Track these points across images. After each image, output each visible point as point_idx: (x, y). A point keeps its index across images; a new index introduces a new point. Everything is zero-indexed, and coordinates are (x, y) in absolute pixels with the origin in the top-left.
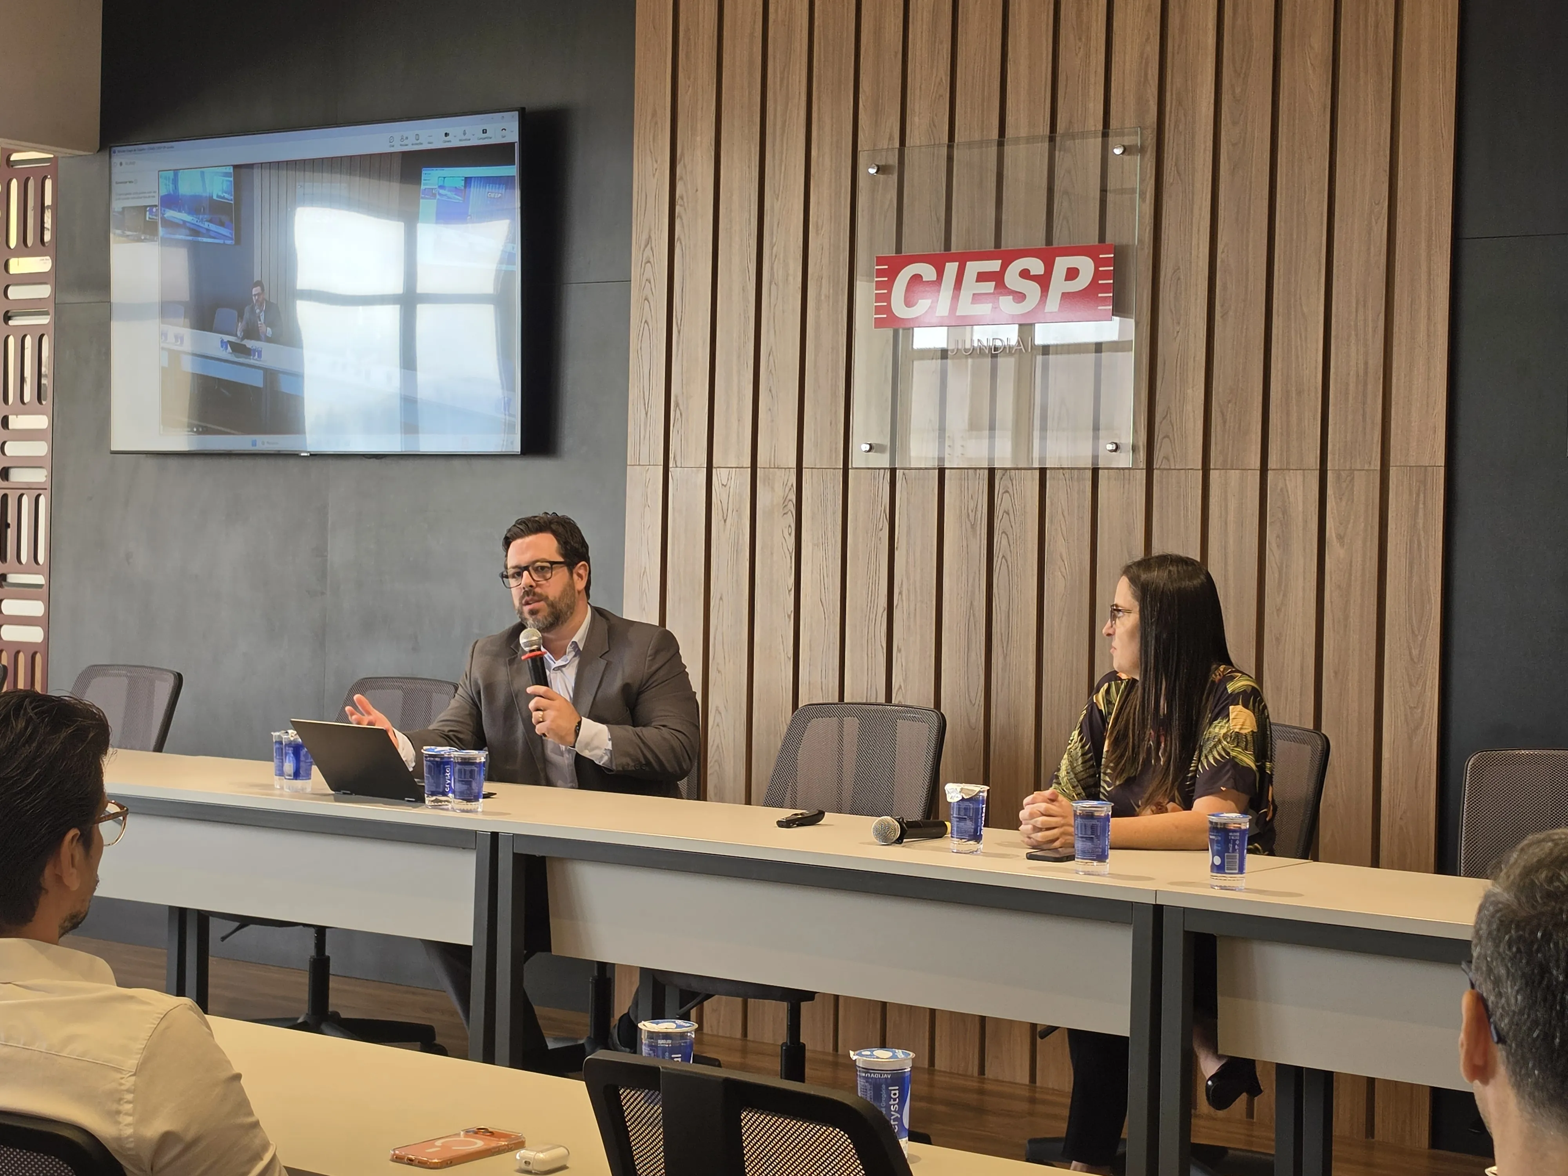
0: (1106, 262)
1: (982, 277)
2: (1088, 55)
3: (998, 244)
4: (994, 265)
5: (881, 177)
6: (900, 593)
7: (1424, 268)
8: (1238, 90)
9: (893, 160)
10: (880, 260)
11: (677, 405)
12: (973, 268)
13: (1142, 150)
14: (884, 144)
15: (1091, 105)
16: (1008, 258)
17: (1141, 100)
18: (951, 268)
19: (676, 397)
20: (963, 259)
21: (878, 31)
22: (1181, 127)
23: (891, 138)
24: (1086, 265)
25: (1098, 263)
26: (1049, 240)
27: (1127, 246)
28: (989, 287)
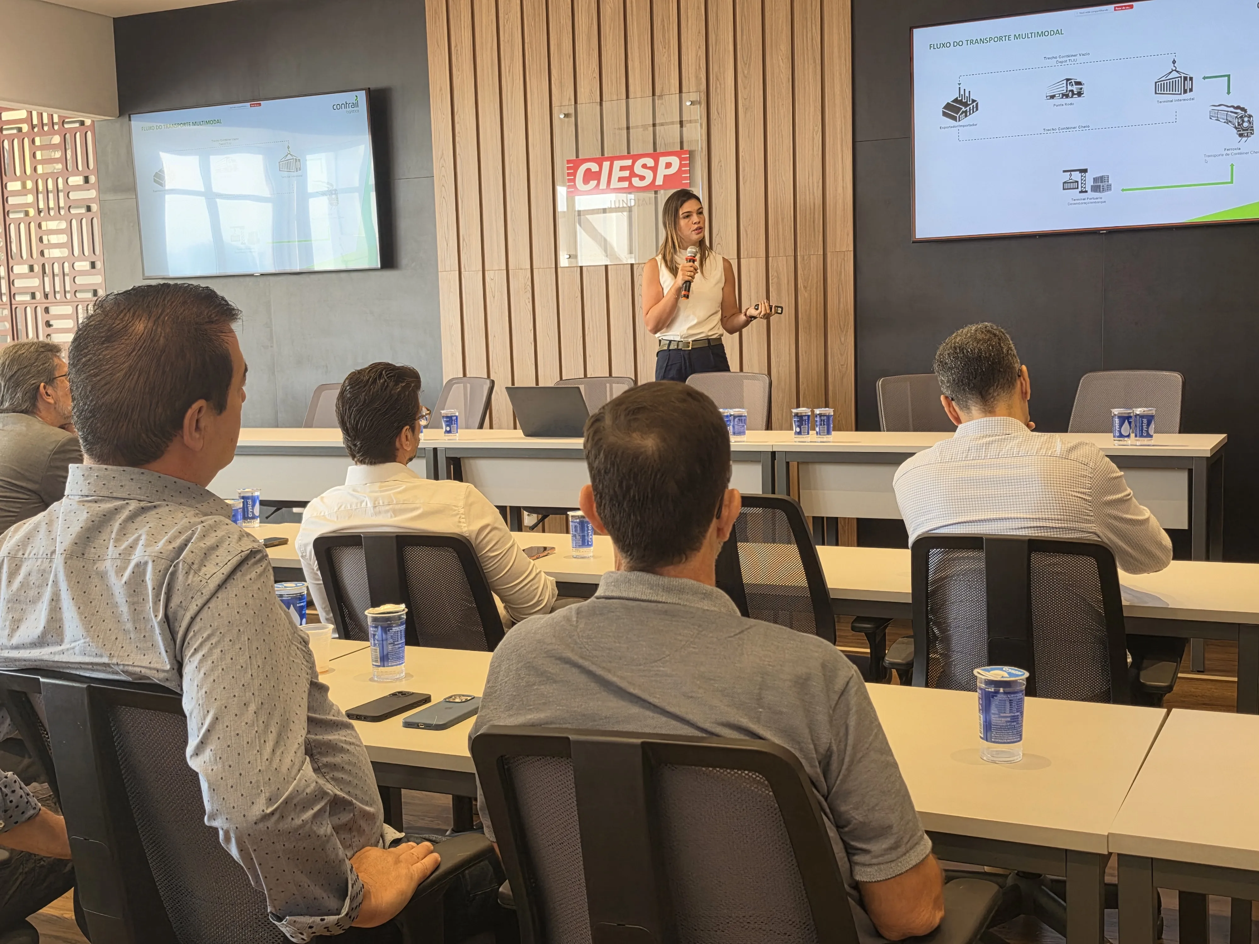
0: (685, 159)
1: (622, 168)
2: (669, 56)
3: (629, 152)
4: (629, 162)
5: (566, 119)
6: (589, 328)
7: (840, 156)
8: (746, 72)
9: (572, 111)
10: (569, 162)
11: (464, 240)
12: (617, 164)
13: (700, 103)
14: (566, 102)
15: (672, 81)
16: (635, 158)
17: (697, 78)
18: (606, 165)
19: (463, 235)
20: (612, 159)
21: (559, 45)
22: (718, 90)
23: (570, 99)
24: (675, 161)
25: (681, 160)
26: (655, 149)
27: (695, 151)
28: (626, 173)
